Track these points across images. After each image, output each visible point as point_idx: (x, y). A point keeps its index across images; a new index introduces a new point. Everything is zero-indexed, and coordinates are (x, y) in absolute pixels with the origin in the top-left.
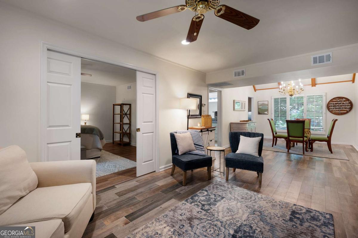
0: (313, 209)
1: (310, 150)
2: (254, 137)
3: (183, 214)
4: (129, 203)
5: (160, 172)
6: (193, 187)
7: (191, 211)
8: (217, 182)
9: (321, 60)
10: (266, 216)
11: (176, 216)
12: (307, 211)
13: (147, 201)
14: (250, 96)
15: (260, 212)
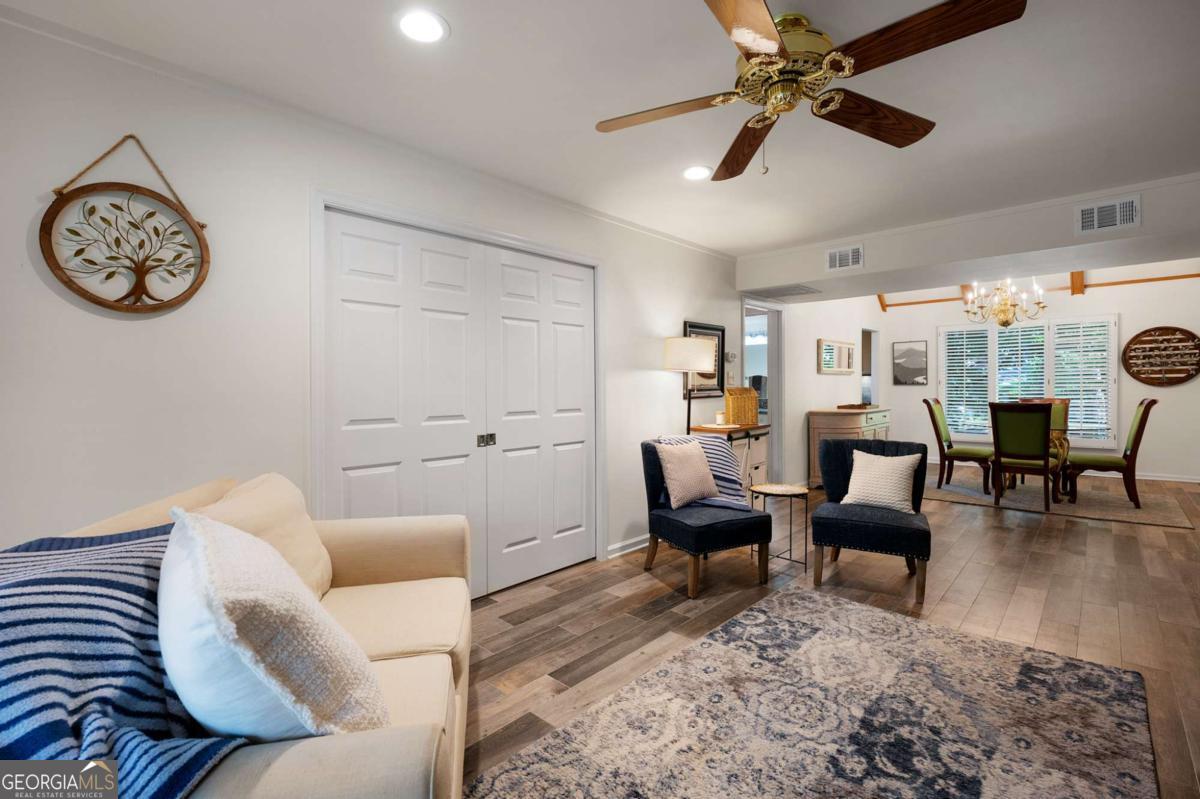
0: (1086, 658)
1: (1066, 498)
2: (897, 455)
3: (711, 669)
4: (547, 642)
5: (609, 561)
6: (721, 602)
7: (732, 662)
8: (788, 590)
9: (1106, 217)
10: (950, 677)
11: (693, 673)
12: (1067, 664)
13: (596, 638)
14: (868, 327)
15: (931, 667)
